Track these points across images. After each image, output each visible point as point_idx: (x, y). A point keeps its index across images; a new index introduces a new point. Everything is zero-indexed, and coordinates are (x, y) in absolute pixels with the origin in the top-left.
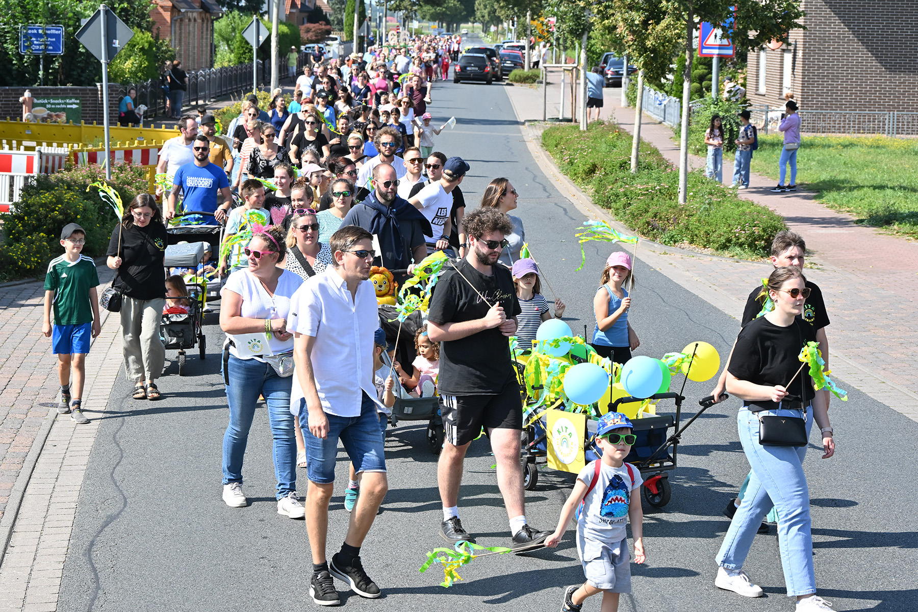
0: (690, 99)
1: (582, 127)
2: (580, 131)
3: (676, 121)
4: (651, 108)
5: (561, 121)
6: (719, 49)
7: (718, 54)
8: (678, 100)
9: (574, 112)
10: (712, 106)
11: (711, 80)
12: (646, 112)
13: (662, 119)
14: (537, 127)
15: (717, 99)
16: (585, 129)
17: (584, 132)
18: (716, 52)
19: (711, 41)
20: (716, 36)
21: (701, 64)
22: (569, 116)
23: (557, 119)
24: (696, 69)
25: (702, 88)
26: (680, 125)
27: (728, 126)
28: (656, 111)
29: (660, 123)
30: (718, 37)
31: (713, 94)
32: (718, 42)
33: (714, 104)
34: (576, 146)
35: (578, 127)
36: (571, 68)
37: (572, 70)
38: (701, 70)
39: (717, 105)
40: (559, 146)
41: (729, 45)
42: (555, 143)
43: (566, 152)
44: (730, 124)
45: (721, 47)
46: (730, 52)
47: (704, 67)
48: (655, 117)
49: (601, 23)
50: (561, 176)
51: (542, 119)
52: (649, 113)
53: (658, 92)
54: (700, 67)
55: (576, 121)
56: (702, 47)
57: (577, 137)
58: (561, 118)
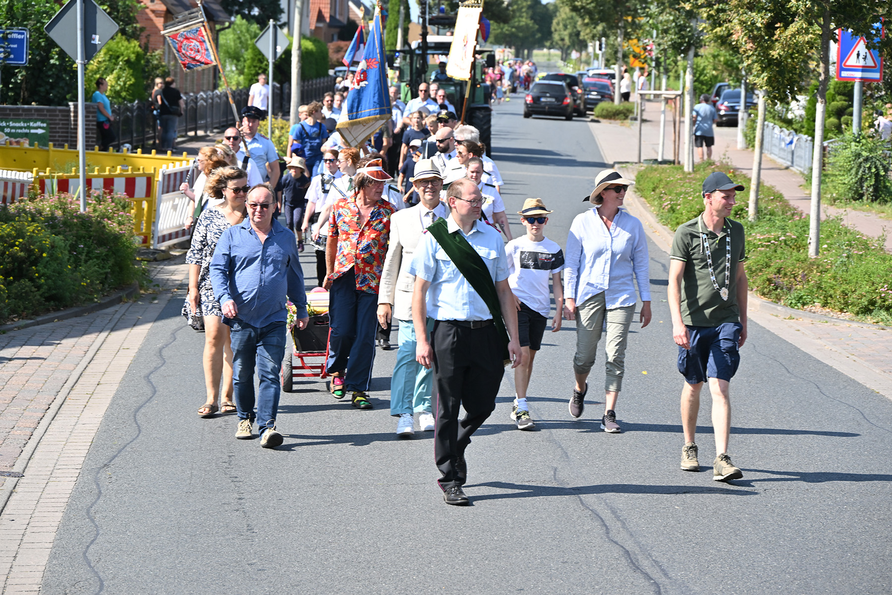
0: (825, 138)
1: (687, 168)
2: (683, 172)
3: (807, 165)
4: (776, 150)
5: (661, 163)
6: (863, 71)
7: (861, 78)
8: (810, 138)
9: (677, 153)
10: (853, 144)
11: (851, 114)
12: (769, 156)
13: (789, 163)
14: (630, 170)
15: (859, 135)
16: (691, 170)
17: (689, 174)
18: (859, 75)
19: (852, 61)
20: (858, 55)
21: (839, 94)
22: (670, 157)
23: (656, 160)
24: (833, 100)
25: (840, 125)
26: (811, 169)
27: (873, 170)
28: (782, 154)
29: (787, 168)
30: (861, 57)
31: (855, 128)
32: (861, 63)
33: (855, 141)
34: (679, 189)
35: (682, 168)
36: (673, 97)
37: (675, 98)
38: (839, 102)
39: (859, 142)
40: (657, 191)
41: (875, 67)
42: (652, 186)
43: (665, 197)
44: (876, 167)
45: (865, 69)
46: (877, 75)
47: (843, 98)
48: (780, 161)
49: (712, 30)
50: (660, 227)
51: (636, 160)
52: (772, 157)
53: (784, 129)
54: (838, 98)
55: (679, 163)
56: (841, 69)
57: (681, 179)
58: (660, 159)
